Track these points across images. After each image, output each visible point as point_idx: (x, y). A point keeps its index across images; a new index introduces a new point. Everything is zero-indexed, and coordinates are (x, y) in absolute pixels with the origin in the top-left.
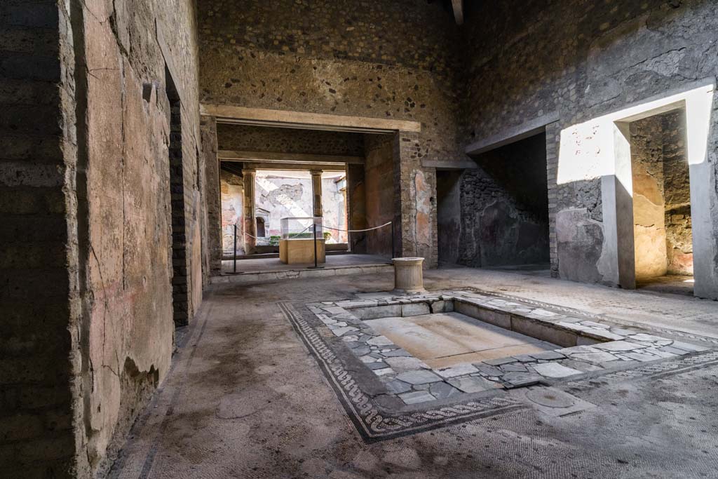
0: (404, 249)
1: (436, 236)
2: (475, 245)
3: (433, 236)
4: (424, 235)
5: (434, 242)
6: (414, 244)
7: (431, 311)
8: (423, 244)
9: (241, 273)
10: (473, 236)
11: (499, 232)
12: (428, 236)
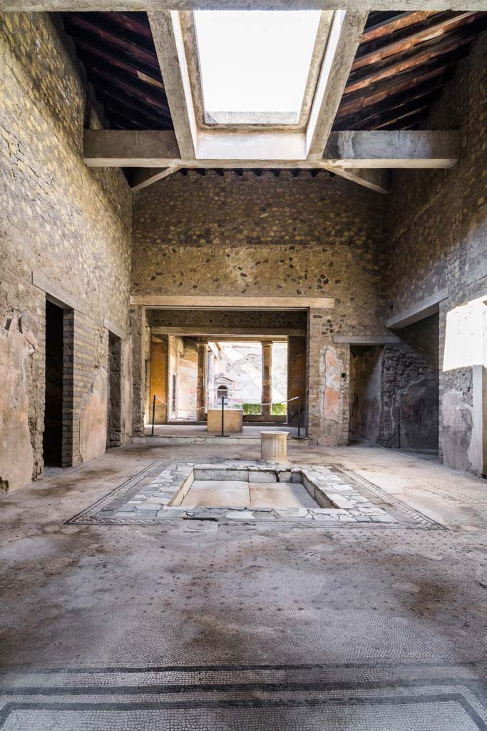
0: (310, 424)
1: (348, 412)
2: (394, 424)
3: (344, 413)
4: (332, 411)
5: (344, 419)
6: (321, 420)
7: (278, 480)
8: (332, 420)
9: (157, 436)
10: (391, 414)
11: (425, 413)
12: (337, 412)
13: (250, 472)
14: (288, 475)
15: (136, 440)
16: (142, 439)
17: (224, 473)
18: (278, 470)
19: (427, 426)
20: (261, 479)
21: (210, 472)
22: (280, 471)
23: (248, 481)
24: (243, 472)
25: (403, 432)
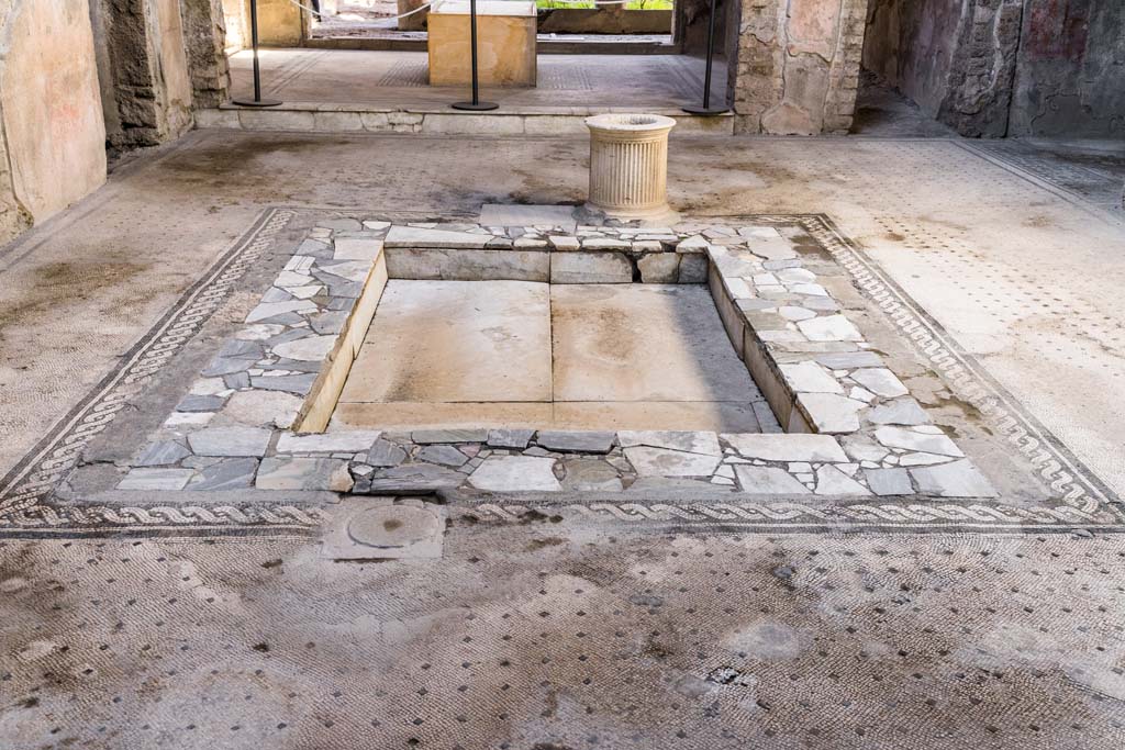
0: (743, 68)
1: (860, 28)
2: (998, 63)
3: (850, 31)
4: (815, 23)
5: (849, 47)
6: (777, 55)
7: (637, 277)
8: (810, 55)
10: (995, 33)
11: (1099, 28)
12: (827, 26)
13: (554, 255)
14: (668, 262)
15: (207, 118)
16: (226, 116)
17: (477, 257)
18: (637, 246)
19: (1098, 70)
20: (585, 275)
21: (434, 255)
22: (645, 251)
23: (549, 282)
24: (533, 255)
25: (1022, 89)
